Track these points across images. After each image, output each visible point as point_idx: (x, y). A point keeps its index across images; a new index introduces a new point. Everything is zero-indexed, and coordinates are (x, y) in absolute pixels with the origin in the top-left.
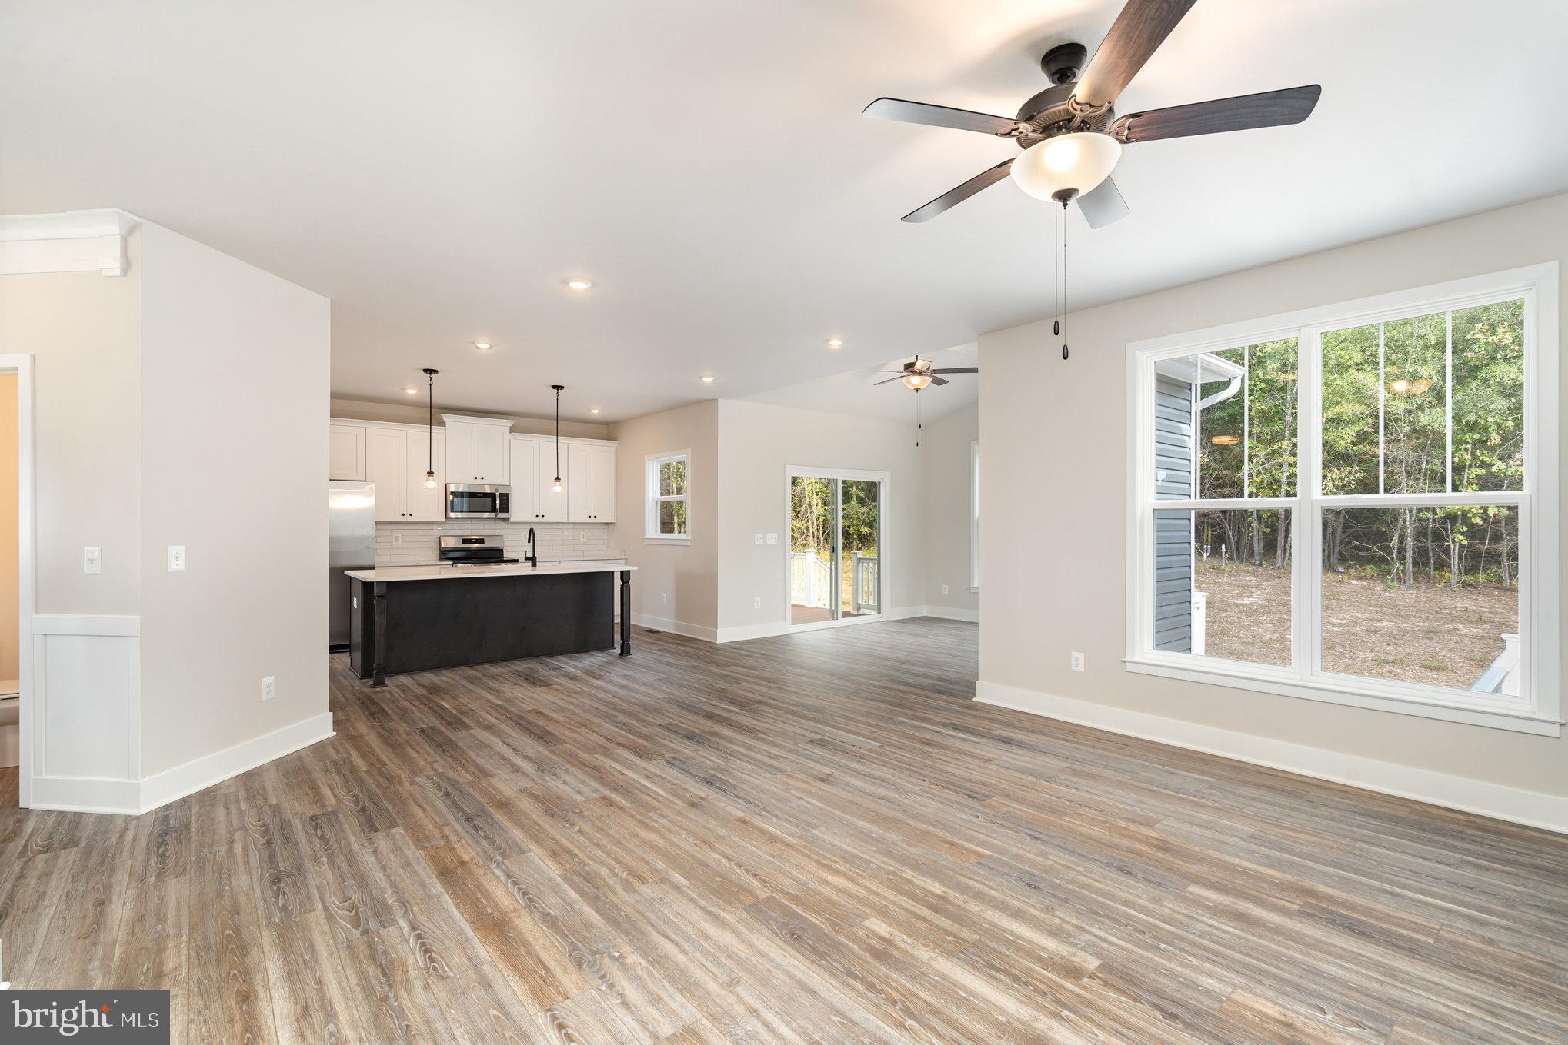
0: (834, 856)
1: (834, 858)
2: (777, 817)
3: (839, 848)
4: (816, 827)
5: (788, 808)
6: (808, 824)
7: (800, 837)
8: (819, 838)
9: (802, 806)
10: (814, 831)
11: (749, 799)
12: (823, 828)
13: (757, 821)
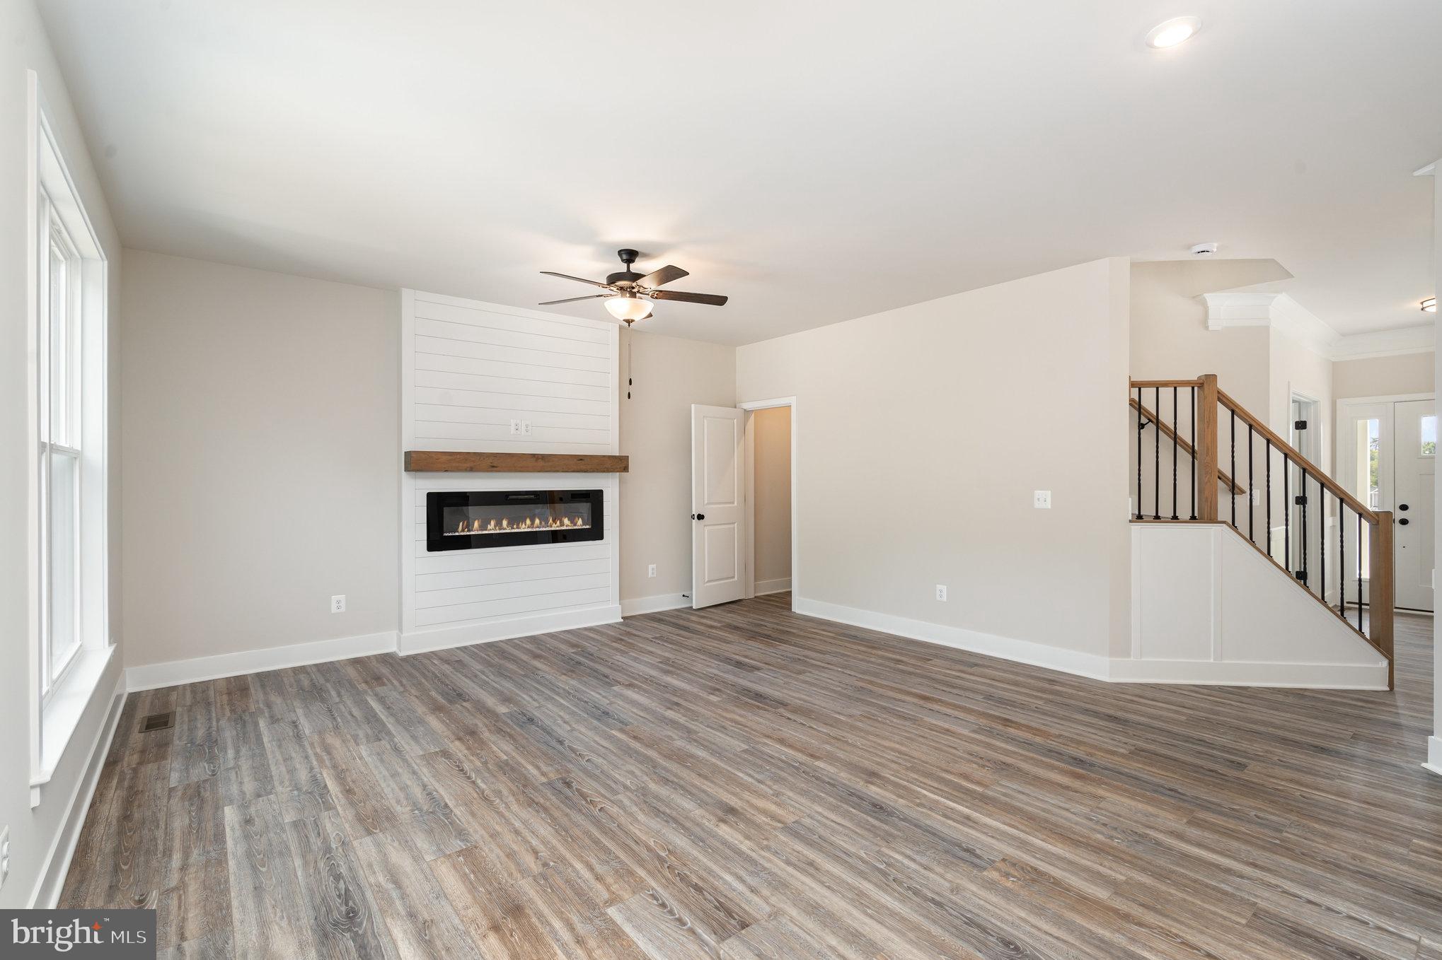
0: (732, 730)
1: (733, 728)
2: (782, 761)
3: (728, 735)
4: (745, 751)
5: (773, 770)
6: (752, 754)
7: (759, 743)
8: (743, 742)
9: (758, 772)
10: (746, 747)
11: (817, 782)
12: (739, 750)
13: (801, 757)
